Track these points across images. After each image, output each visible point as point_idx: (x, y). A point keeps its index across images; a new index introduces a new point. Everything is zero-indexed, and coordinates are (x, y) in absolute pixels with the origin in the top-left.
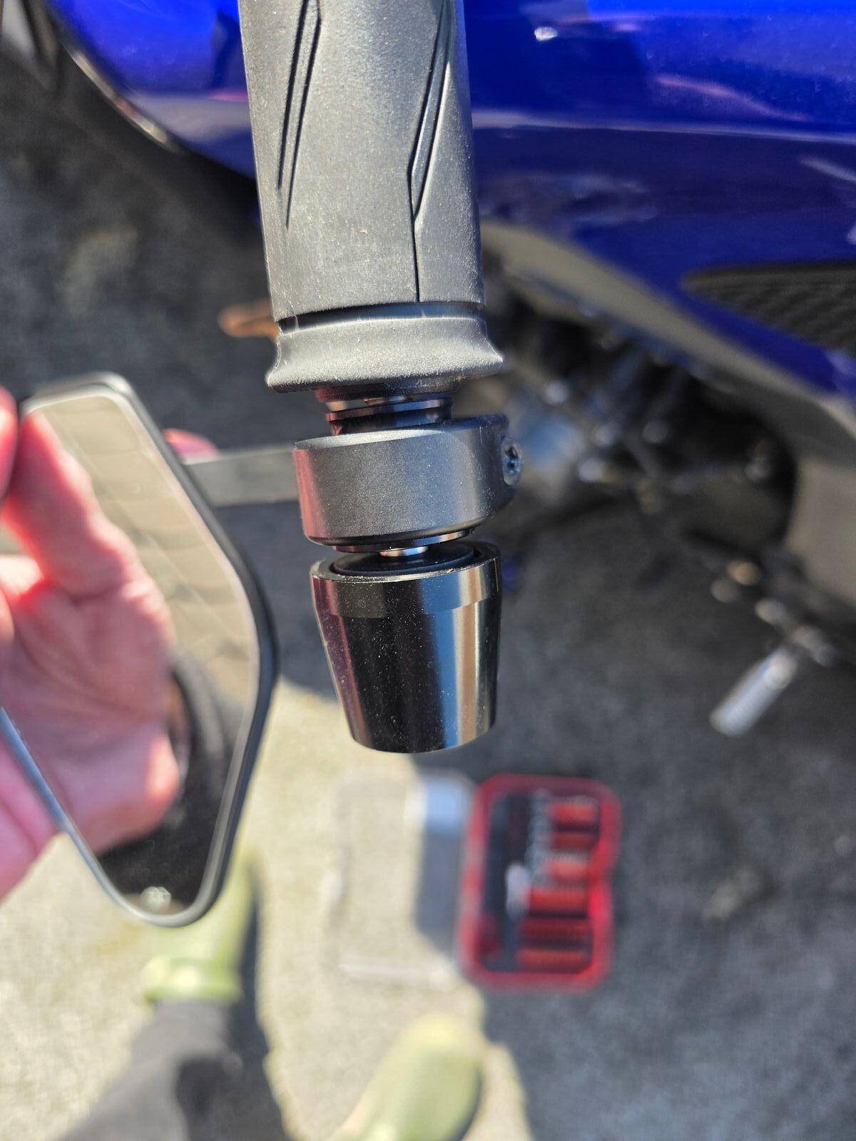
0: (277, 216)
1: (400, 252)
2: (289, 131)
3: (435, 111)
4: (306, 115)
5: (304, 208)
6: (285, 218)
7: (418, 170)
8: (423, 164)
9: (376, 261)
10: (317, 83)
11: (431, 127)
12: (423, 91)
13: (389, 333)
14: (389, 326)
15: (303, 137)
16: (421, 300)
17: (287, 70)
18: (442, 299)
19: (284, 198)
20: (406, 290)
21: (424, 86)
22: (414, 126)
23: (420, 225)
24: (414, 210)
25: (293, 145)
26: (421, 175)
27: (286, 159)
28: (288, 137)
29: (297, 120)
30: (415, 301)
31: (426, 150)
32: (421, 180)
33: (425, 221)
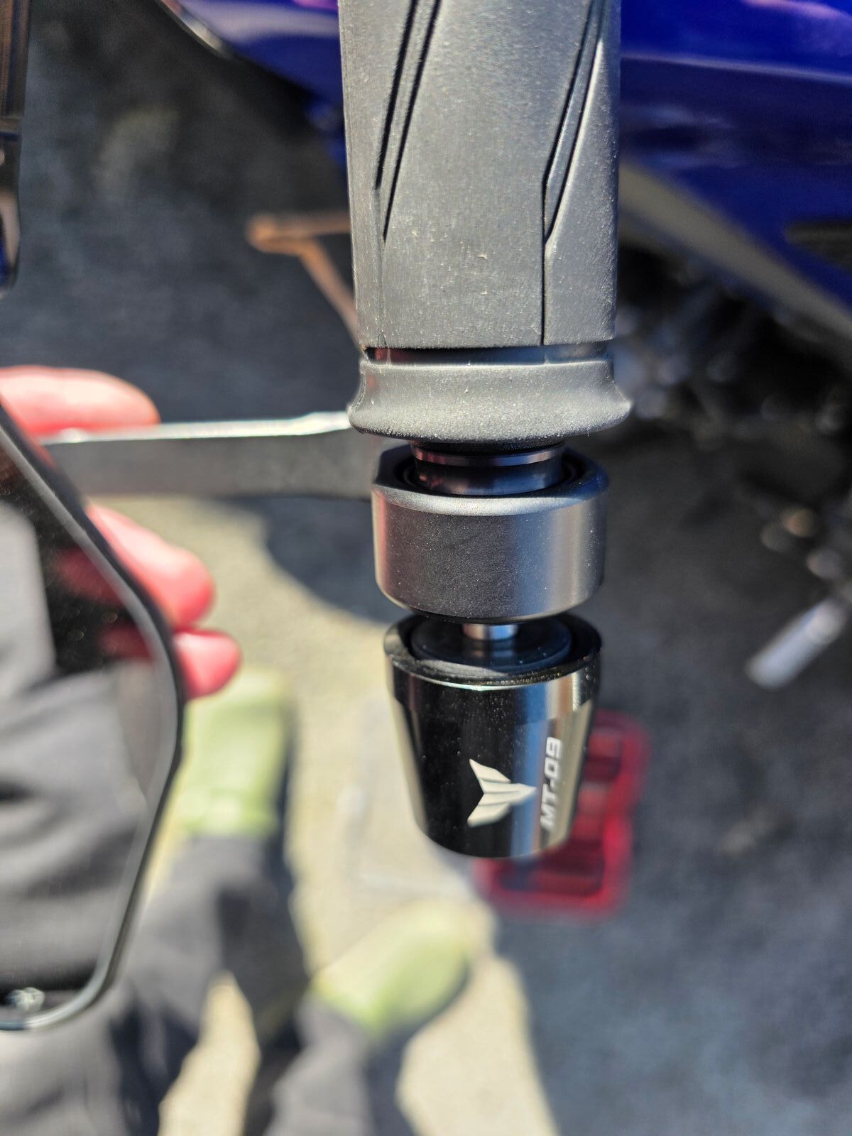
0: (372, 223)
1: (526, 284)
2: (395, 118)
3: (581, 101)
4: (418, 101)
5: (409, 220)
6: (382, 228)
7: (554, 180)
8: (562, 173)
9: (495, 294)
10: (436, 59)
11: (575, 123)
12: (569, 76)
13: (505, 384)
14: (504, 374)
15: (412, 129)
16: (546, 342)
17: (398, 40)
18: (570, 341)
19: (382, 202)
20: (530, 332)
21: (571, 69)
22: (555, 122)
23: (553, 249)
24: (546, 230)
25: (399, 137)
26: (559, 185)
27: (388, 153)
28: (393, 126)
29: (406, 106)
30: (538, 344)
31: (568, 153)
32: (557, 192)
33: (559, 245)
